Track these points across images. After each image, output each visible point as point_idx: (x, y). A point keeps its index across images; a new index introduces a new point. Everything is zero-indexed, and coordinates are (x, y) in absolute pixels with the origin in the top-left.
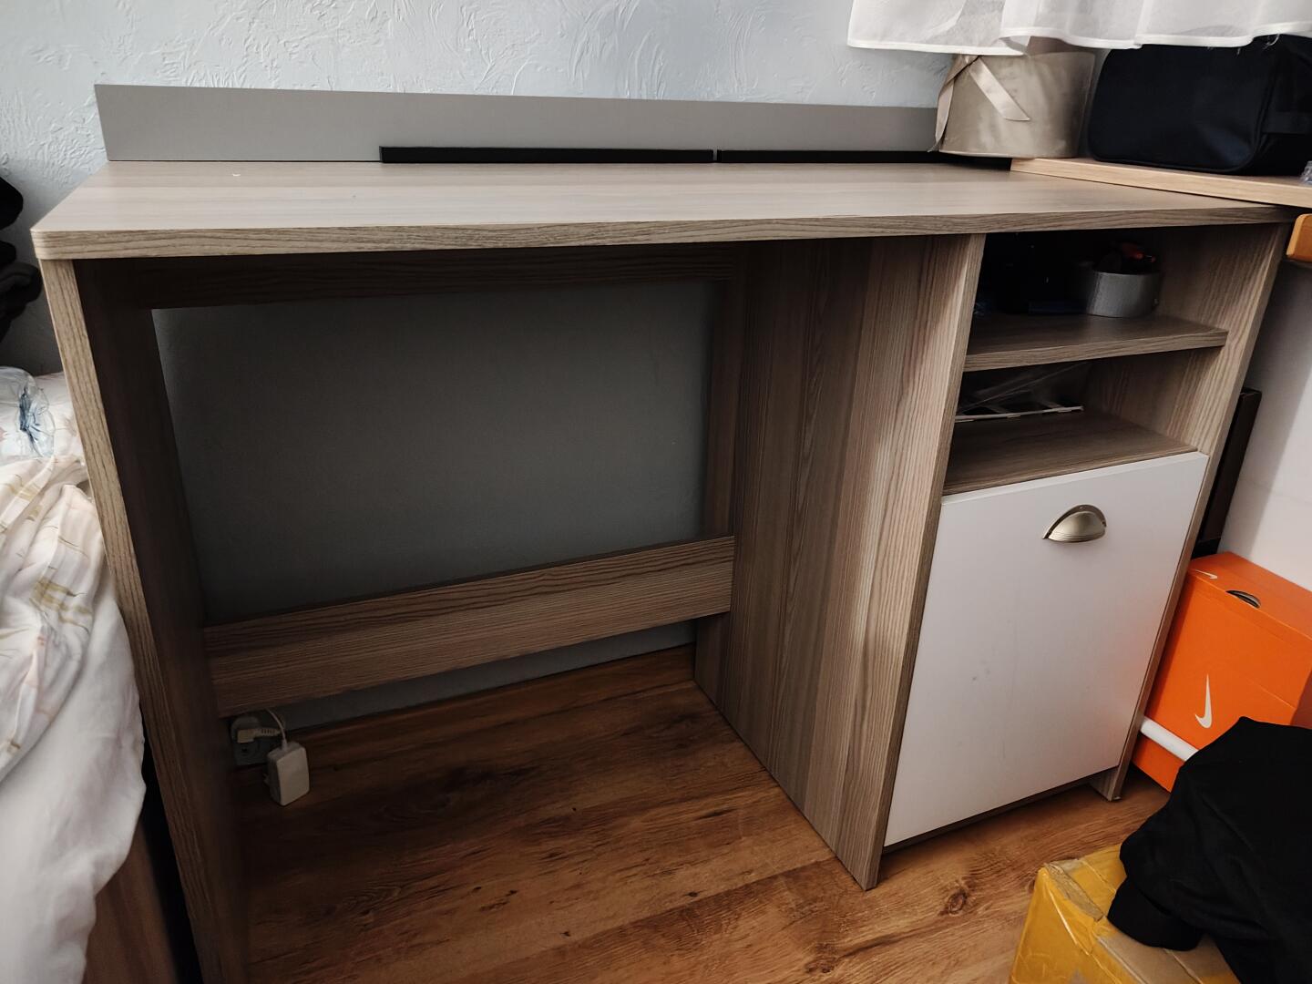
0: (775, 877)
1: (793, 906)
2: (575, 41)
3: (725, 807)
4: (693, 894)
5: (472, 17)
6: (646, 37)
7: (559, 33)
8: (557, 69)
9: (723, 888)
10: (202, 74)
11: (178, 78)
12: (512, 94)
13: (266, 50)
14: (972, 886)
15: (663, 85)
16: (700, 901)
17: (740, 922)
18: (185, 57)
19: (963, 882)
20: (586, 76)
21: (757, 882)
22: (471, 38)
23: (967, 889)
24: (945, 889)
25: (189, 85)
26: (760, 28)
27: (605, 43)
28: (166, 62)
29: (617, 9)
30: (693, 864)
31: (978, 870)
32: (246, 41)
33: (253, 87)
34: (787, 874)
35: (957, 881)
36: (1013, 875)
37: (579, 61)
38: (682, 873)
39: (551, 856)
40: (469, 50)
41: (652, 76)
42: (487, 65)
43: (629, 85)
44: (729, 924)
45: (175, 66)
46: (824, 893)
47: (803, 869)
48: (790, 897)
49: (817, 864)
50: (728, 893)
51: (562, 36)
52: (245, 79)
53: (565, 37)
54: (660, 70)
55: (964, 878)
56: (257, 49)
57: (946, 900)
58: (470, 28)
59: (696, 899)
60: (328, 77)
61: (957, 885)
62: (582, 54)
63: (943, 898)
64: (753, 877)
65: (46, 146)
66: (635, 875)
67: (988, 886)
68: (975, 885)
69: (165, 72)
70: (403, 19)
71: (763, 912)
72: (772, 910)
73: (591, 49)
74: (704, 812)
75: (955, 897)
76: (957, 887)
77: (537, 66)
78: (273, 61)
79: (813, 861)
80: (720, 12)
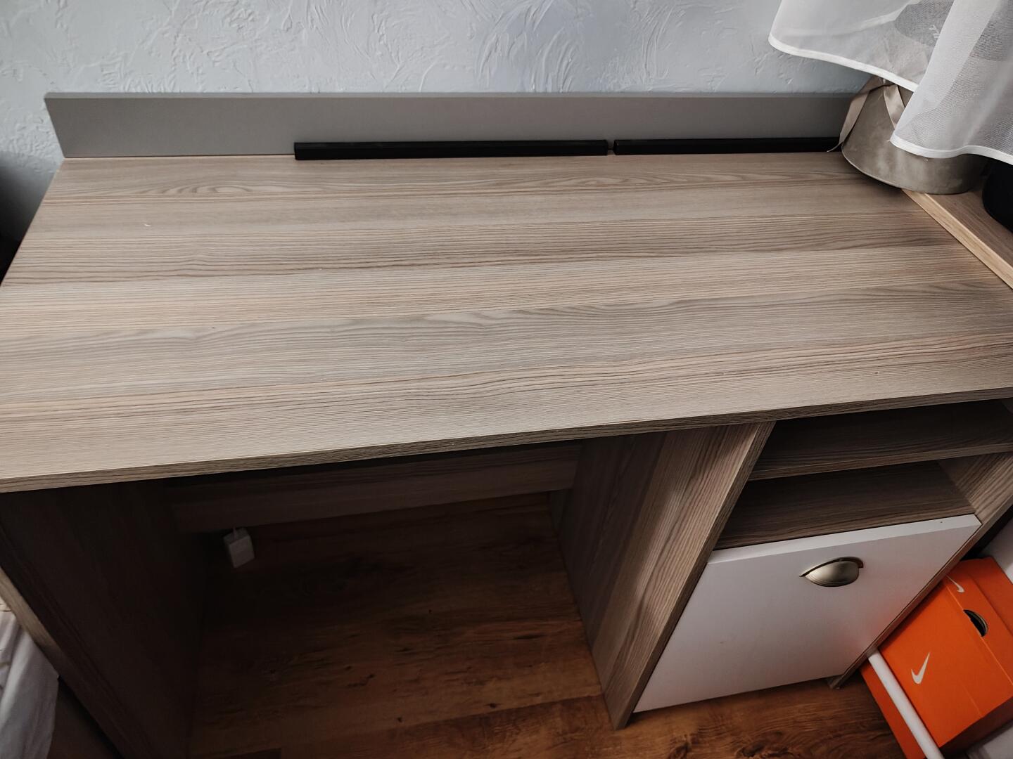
0: (553, 703)
1: (560, 731)
2: (484, 42)
3: (537, 632)
4: (493, 706)
5: (383, 23)
6: (555, 37)
7: (469, 35)
8: (464, 67)
9: (515, 704)
10: (137, 81)
11: (116, 85)
12: (420, 90)
13: (191, 59)
14: (695, 742)
15: (570, 79)
16: (497, 712)
17: (519, 737)
18: (120, 68)
19: (689, 738)
20: (492, 73)
21: (541, 705)
22: (382, 42)
23: (690, 744)
24: (674, 741)
25: (126, 90)
26: (677, 23)
27: (514, 43)
28: (105, 72)
29: (529, 10)
30: (500, 679)
31: (704, 729)
32: (173, 52)
33: (182, 91)
34: (564, 703)
35: (686, 736)
36: (729, 740)
37: (487, 60)
38: (491, 685)
39: (405, 650)
40: (380, 53)
41: (559, 70)
42: (396, 66)
43: (535, 81)
44: (511, 736)
45: (113, 75)
46: (586, 724)
47: (578, 700)
48: (559, 723)
49: (589, 698)
50: (518, 710)
51: (471, 37)
52: (175, 84)
53: (474, 38)
54: (568, 65)
55: (691, 735)
56: (183, 59)
57: (672, 750)
58: (381, 33)
59: (495, 710)
60: (249, 81)
61: (685, 739)
62: (490, 53)
63: (671, 748)
64: (539, 700)
65: (15, 142)
66: (458, 679)
67: (708, 745)
68: (698, 742)
69: (104, 80)
70: (317, 28)
71: (537, 732)
72: (543, 732)
73: (499, 48)
74: (520, 634)
75: (679, 750)
76: (683, 741)
77: (445, 66)
78: (198, 69)
79: (586, 695)
80: (636, 9)
